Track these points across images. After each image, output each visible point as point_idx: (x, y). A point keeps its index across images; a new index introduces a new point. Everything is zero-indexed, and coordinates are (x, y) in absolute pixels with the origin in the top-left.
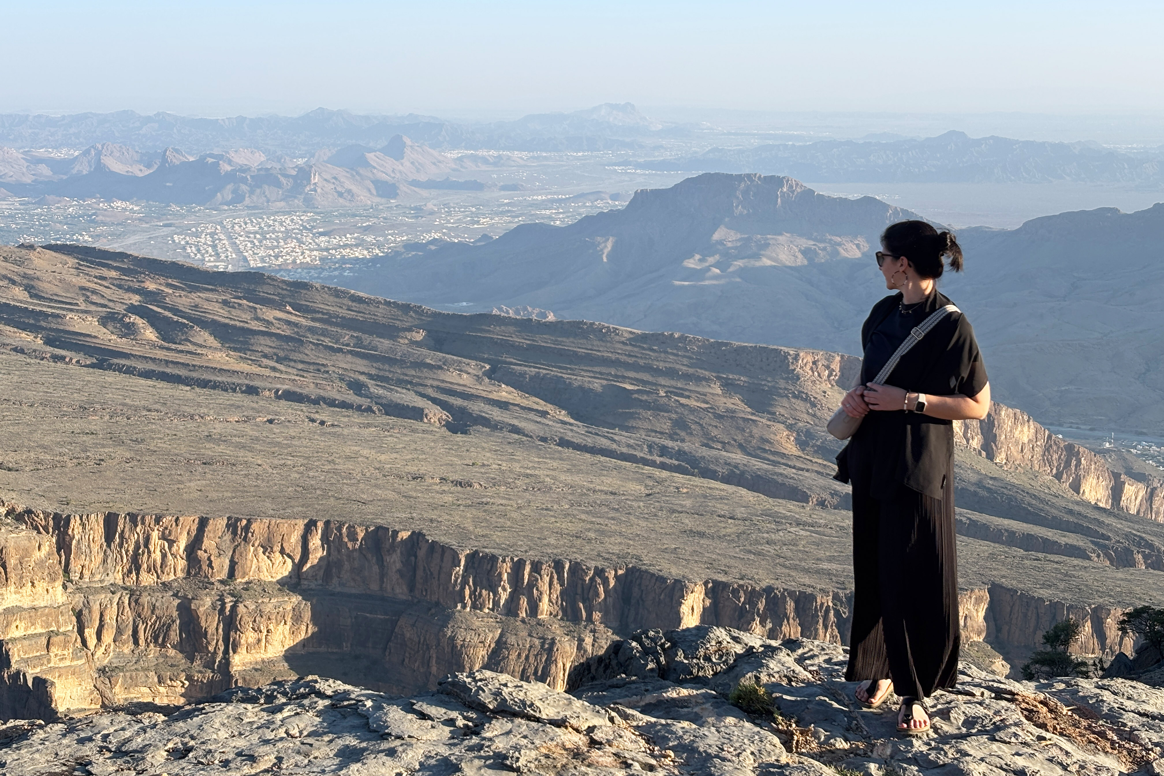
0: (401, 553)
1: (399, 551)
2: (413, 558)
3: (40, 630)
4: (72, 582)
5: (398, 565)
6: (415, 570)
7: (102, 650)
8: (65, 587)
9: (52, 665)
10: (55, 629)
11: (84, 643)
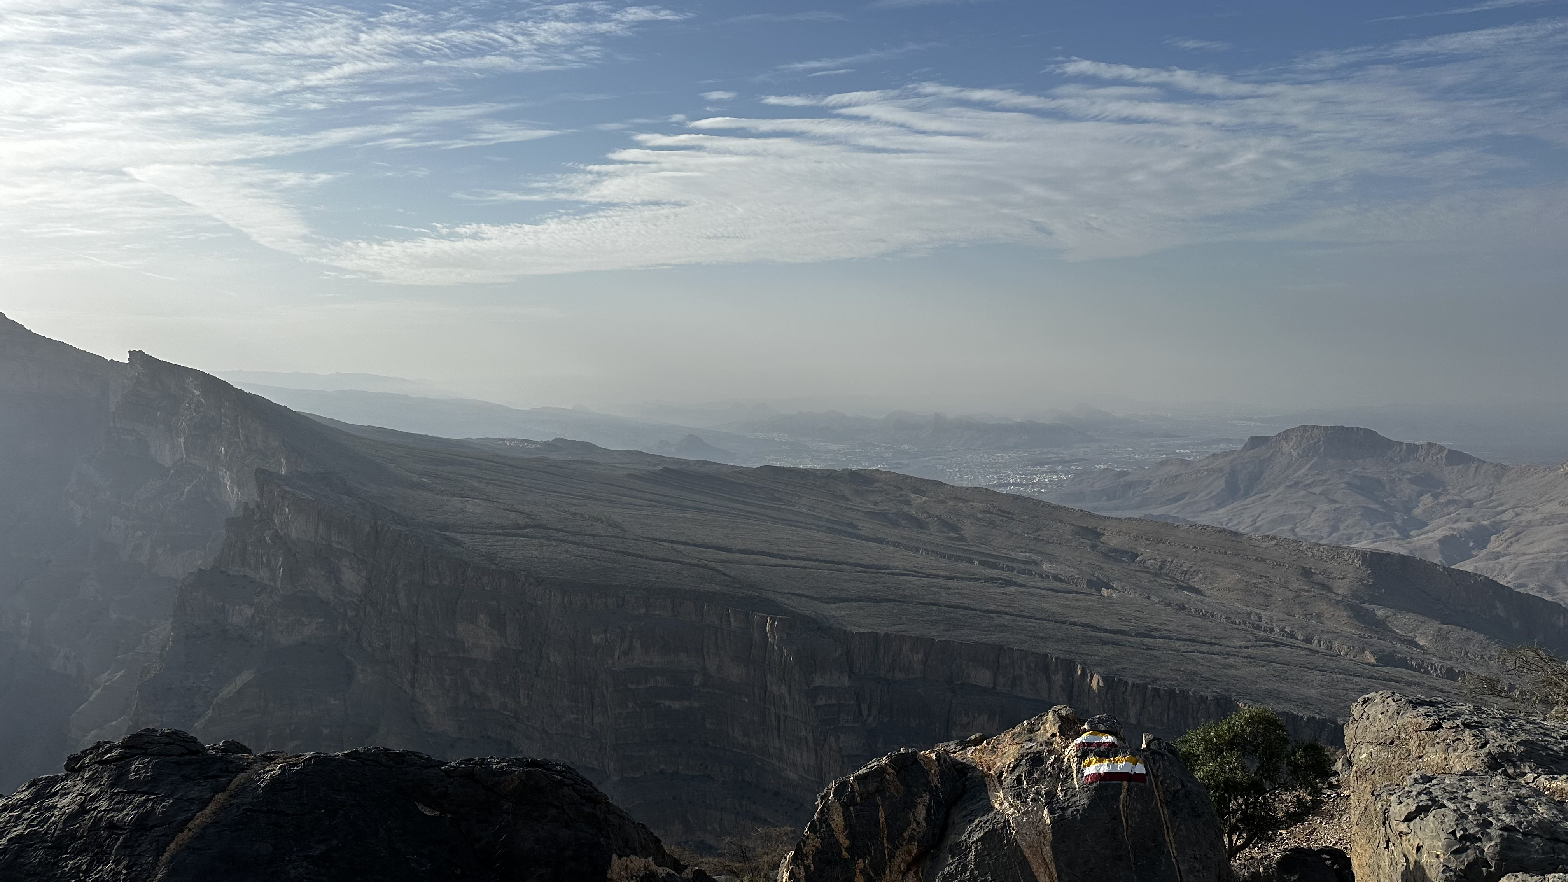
0: (1063, 674)
1: (1061, 673)
2: (1071, 679)
3: (834, 702)
4: (854, 673)
5: (1061, 682)
6: (1072, 686)
7: (872, 718)
8: (850, 677)
9: (840, 725)
10: (843, 702)
11: (860, 712)
